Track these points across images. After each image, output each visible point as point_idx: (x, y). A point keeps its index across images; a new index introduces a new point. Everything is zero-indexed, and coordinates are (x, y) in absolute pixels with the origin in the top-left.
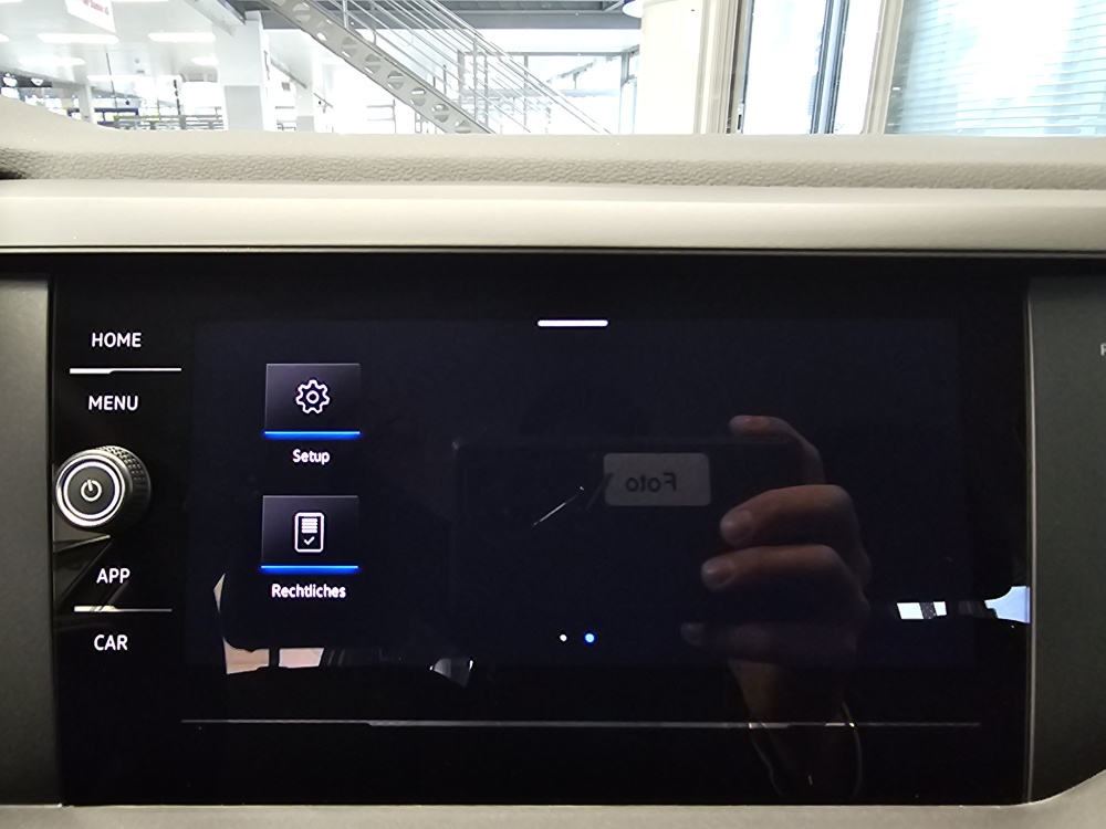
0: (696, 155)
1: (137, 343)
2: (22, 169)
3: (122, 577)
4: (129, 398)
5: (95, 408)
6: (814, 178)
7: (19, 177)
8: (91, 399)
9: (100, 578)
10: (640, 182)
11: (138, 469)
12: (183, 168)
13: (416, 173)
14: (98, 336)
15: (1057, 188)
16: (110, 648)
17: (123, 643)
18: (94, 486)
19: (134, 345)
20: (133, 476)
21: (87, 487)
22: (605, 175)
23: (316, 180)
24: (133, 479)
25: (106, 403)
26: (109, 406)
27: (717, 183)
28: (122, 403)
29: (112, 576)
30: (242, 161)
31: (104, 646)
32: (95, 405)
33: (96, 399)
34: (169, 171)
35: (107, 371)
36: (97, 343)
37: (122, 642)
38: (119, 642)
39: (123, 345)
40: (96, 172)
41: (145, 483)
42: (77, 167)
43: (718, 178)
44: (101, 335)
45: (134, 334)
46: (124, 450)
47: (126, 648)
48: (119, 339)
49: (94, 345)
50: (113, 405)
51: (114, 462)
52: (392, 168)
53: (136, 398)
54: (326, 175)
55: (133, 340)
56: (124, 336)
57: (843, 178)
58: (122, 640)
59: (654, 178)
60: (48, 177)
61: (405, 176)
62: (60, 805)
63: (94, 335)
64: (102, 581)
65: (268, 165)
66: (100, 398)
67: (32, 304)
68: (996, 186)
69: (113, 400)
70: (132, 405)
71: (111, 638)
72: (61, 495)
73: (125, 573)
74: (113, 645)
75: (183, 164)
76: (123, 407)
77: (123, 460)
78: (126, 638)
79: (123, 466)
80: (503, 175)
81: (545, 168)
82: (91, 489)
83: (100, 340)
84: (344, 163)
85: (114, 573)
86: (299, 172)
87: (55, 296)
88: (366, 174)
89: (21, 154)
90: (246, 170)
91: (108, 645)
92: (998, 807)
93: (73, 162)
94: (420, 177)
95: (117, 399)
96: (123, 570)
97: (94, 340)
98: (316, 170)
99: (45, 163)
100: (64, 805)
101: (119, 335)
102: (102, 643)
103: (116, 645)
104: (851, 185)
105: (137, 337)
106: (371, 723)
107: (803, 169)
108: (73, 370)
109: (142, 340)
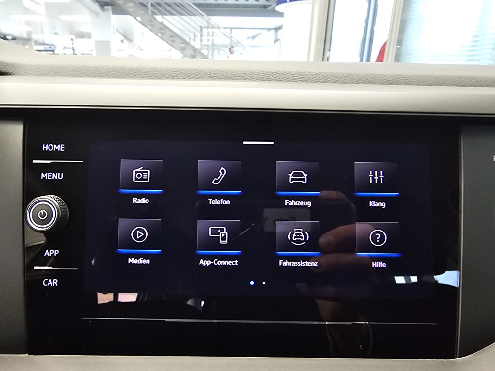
0: (313, 69)
1: (63, 149)
2: (11, 71)
3: (56, 253)
4: (59, 174)
5: (44, 178)
6: (367, 80)
7: (10, 75)
8: (42, 174)
10: (289, 81)
11: (63, 206)
12: (84, 72)
13: (188, 75)
14: (45, 146)
15: (474, 86)
16: (50, 285)
17: (56, 283)
18: (44, 212)
19: (62, 150)
21: (41, 213)
22: (273, 78)
23: (143, 78)
24: (61, 209)
25: (49, 176)
26: (50, 177)
27: (323, 82)
28: (56, 176)
29: (51, 253)
30: (110, 69)
31: (47, 284)
32: (44, 177)
33: (44, 174)
34: (77, 73)
35: (50, 162)
36: (45, 149)
38: (54, 283)
39: (57, 150)
40: (44, 73)
41: (67, 212)
42: (36, 70)
43: (323, 79)
44: (47, 145)
45: (62, 146)
46: (57, 197)
47: (57, 285)
48: (55, 147)
49: (43, 150)
50: (52, 177)
51: (53, 202)
52: (177, 73)
53: (62, 174)
54: (148, 76)
55: (61, 148)
56: (57, 146)
57: (379, 80)
58: (55, 281)
59: (295, 79)
60: (23, 75)
61: (184, 77)
62: (27, 355)
63: (44, 145)
64: (47, 255)
65: (122, 71)
66: (46, 174)
67: (16, 131)
68: (447, 85)
69: (52, 175)
70: (61, 177)
71: (50, 281)
72: (29, 216)
73: (57, 252)
74: (51, 284)
75: (84, 70)
76: (56, 178)
77: (57, 201)
78: (57, 281)
79: (57, 204)
80: (227, 77)
81: (246, 74)
83: (46, 148)
84: (156, 70)
85: (52, 252)
86: (136, 74)
87: (26, 127)
88: (166, 76)
89: (11, 64)
91: (49, 284)
92: (444, 360)
93: (34, 68)
94: (190, 77)
95: (54, 174)
96: (56, 251)
97: (44, 147)
99: (21, 69)
100: (29, 354)
101: (55, 146)
102: (46, 283)
103: (53, 284)
104: (382, 83)
105: (63, 146)
106: (166, 320)
107: (361, 76)
108: (34, 161)
109: (65, 148)
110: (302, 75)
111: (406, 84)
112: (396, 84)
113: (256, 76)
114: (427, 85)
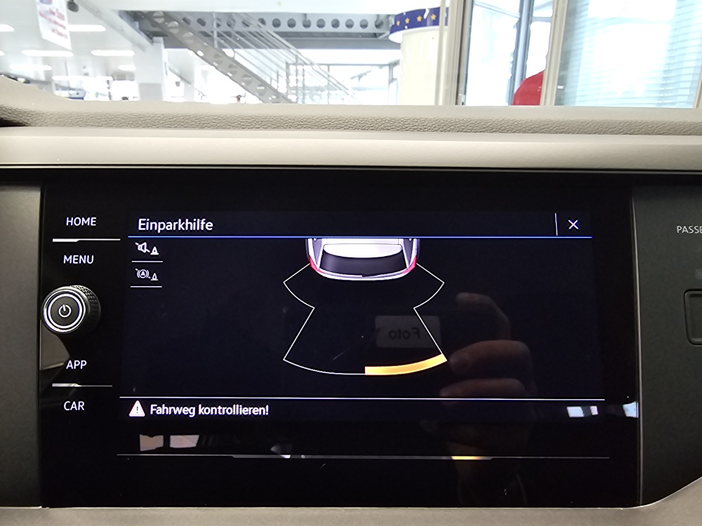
1: (93, 223)
2: (26, 121)
3: (82, 365)
4: (88, 257)
5: (67, 262)
6: (503, 128)
7: (24, 126)
8: (65, 257)
9: (68, 366)
10: (398, 130)
11: (93, 299)
14: (70, 219)
16: (74, 409)
18: (66, 308)
19: (92, 224)
20: (90, 303)
21: (62, 309)
22: (377, 126)
24: (91, 305)
25: (74, 259)
26: (76, 261)
27: (445, 131)
28: (84, 259)
29: (75, 365)
30: (159, 117)
31: (70, 408)
32: (68, 260)
33: (68, 257)
34: (114, 122)
35: (75, 240)
36: (70, 223)
37: (81, 405)
38: (79, 406)
39: (85, 225)
40: (70, 123)
41: (97, 308)
42: (59, 120)
43: (445, 128)
44: (72, 218)
45: (92, 218)
46: (85, 288)
47: (83, 409)
48: (83, 221)
49: (67, 224)
50: (78, 261)
53: (93, 257)
54: (209, 125)
55: (91, 221)
56: (86, 219)
57: (520, 128)
58: (81, 404)
59: (407, 127)
60: (41, 126)
61: (257, 126)
62: (41, 507)
63: (68, 218)
64: (70, 368)
65: (174, 119)
66: (71, 257)
67: (29, 202)
68: (612, 133)
69: (78, 258)
70: (90, 261)
71: (74, 403)
72: (47, 313)
73: (84, 363)
74: (75, 407)
76: (84, 262)
77: (84, 293)
78: (83, 403)
79: (85, 297)
80: (316, 126)
81: (341, 122)
82: (65, 310)
83: (72, 221)
84: (220, 118)
85: (77, 363)
86: (193, 123)
87: (45, 194)
88: (233, 125)
89: (25, 112)
90: (162, 122)
91: (72, 407)
92: (621, 509)
93: (57, 117)
94: (265, 127)
95: (81, 257)
96: (82, 361)
97: (68, 221)
98: (203, 122)
99: (39, 118)
100: (43, 507)
101: (83, 219)
102: (69, 406)
103: (77, 407)
104: (525, 132)
105: (94, 220)
106: (235, 456)
107: (496, 122)
108: (54, 240)
109: (97, 222)
110: (417, 122)
111: (557, 133)
112: (542, 133)
113: (355, 124)
114: (585, 133)
